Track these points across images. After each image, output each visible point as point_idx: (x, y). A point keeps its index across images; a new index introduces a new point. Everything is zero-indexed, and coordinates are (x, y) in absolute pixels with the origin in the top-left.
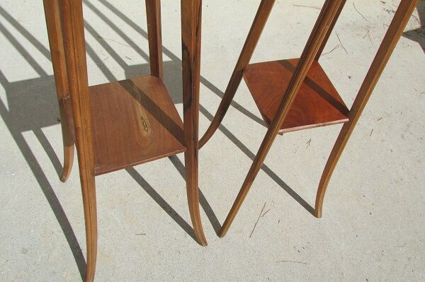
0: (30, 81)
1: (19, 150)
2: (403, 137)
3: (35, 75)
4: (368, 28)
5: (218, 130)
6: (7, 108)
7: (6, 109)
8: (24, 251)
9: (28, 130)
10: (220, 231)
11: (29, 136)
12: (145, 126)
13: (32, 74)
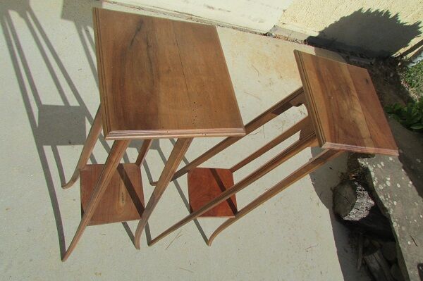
0: (57, 107)
1: (39, 159)
3: (61, 103)
7: (36, 125)
8: (29, 230)
9: (48, 144)
10: (150, 242)
11: (48, 150)
12: (123, 199)
13: (59, 102)
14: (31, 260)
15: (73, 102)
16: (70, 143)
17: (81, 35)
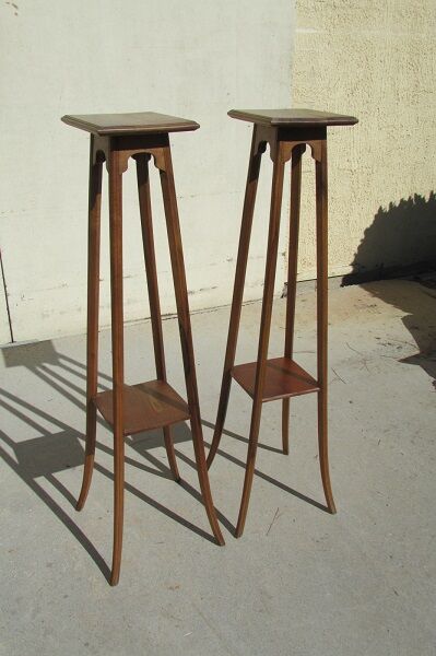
0: (36, 439)
2: (412, 442)
3: (39, 435)
4: (364, 361)
5: (217, 455)
6: (16, 461)
8: (49, 565)
9: (40, 476)
10: (236, 532)
11: (41, 481)
13: (37, 435)
14: (66, 597)
15: (55, 430)
16: (68, 467)
17: (38, 373)
